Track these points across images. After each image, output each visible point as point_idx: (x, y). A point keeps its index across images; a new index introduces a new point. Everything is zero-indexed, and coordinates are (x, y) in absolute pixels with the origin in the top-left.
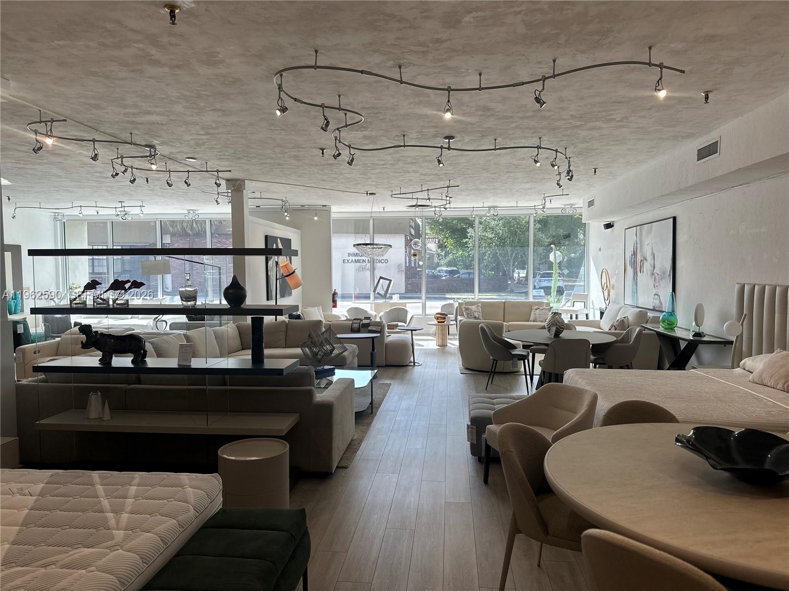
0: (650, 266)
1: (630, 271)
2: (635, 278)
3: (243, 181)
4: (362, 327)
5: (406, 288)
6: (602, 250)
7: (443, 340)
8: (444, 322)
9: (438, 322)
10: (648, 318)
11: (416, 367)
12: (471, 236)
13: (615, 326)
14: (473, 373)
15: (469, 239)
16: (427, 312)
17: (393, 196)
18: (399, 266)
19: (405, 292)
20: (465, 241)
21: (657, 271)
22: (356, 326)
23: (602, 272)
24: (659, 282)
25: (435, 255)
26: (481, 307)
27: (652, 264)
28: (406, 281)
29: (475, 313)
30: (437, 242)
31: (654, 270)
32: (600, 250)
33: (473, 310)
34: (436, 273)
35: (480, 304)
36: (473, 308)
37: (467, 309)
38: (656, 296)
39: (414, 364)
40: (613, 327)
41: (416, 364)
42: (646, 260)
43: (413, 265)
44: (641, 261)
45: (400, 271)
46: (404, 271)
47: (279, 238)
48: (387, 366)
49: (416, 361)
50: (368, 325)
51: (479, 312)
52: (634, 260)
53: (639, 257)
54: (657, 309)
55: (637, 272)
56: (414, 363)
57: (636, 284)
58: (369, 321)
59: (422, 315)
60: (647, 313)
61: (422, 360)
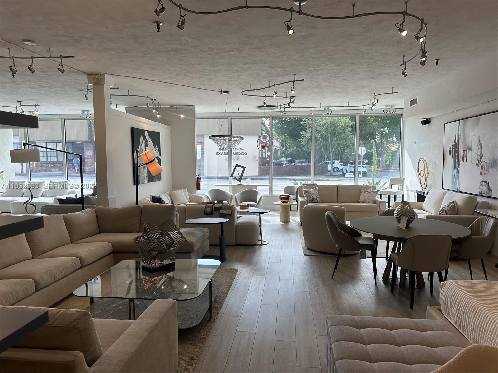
0: (476, 155)
1: (450, 160)
2: (457, 166)
3: (103, 75)
4: (214, 210)
5: (259, 172)
6: (417, 143)
7: (286, 218)
8: (287, 202)
9: (283, 202)
10: (477, 203)
11: (263, 246)
12: (303, 137)
13: (446, 211)
14: (315, 254)
15: (302, 139)
16: (274, 193)
17: (244, 93)
18: (255, 157)
19: (259, 175)
20: (300, 140)
21: (486, 159)
22: (209, 209)
23: (420, 161)
24: (487, 170)
25: (279, 150)
26: (319, 190)
27: (479, 154)
28: (259, 168)
29: (313, 195)
30: (280, 142)
31: (481, 159)
32: (415, 142)
33: (312, 193)
34: (279, 161)
35: (317, 188)
36: (312, 190)
37: (307, 192)
38: (484, 183)
39: (262, 243)
40: (444, 212)
41: (264, 243)
42: (470, 149)
43: (264, 156)
44: (464, 151)
45: (255, 161)
46: (258, 161)
47: (147, 131)
48: (237, 245)
49: (263, 240)
50: (219, 209)
51: (317, 195)
52: (455, 151)
53: (461, 147)
54: (484, 195)
55: (458, 161)
56: (262, 241)
57: (458, 172)
58: (221, 204)
59: (269, 195)
60: (476, 198)
61: (269, 238)
